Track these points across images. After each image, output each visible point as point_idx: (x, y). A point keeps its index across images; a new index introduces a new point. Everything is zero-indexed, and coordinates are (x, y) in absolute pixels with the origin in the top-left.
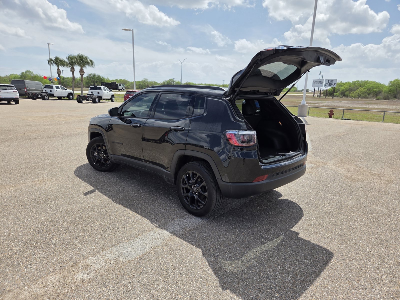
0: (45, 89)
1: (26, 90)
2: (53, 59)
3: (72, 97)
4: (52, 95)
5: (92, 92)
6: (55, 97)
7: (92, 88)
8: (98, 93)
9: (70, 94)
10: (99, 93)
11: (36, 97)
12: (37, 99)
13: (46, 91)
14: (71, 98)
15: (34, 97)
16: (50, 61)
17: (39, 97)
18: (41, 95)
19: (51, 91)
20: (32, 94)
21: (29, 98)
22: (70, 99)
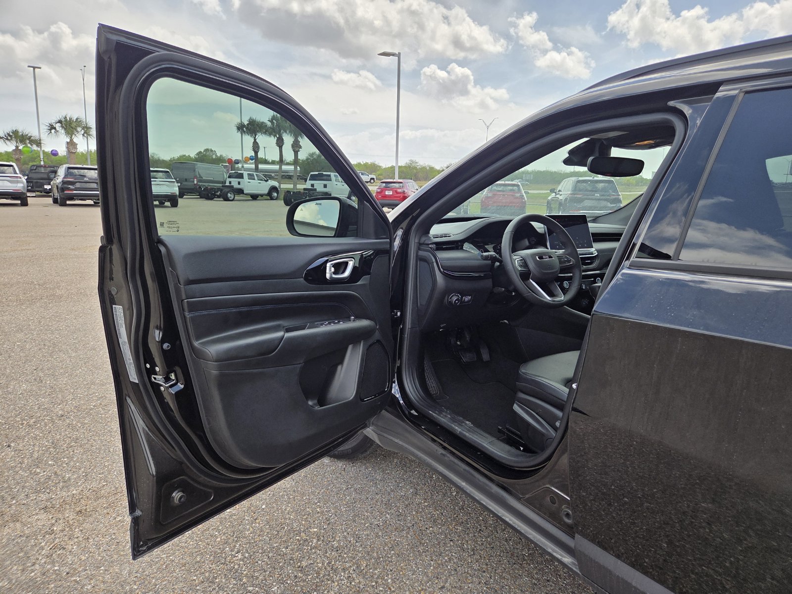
0: (228, 180)
1: (195, 182)
2: (246, 123)
3: (275, 194)
4: (240, 191)
5: (312, 185)
6: (246, 194)
7: (313, 178)
8: (324, 187)
9: (274, 189)
10: (326, 187)
11: (212, 194)
12: (215, 199)
13: (230, 183)
14: (274, 197)
15: (208, 194)
16: (241, 128)
17: (217, 195)
18: (221, 190)
19: (239, 183)
20: (206, 189)
21: (201, 198)
22: (272, 199)
